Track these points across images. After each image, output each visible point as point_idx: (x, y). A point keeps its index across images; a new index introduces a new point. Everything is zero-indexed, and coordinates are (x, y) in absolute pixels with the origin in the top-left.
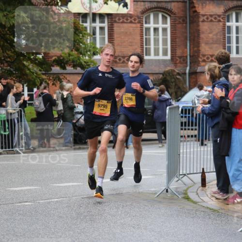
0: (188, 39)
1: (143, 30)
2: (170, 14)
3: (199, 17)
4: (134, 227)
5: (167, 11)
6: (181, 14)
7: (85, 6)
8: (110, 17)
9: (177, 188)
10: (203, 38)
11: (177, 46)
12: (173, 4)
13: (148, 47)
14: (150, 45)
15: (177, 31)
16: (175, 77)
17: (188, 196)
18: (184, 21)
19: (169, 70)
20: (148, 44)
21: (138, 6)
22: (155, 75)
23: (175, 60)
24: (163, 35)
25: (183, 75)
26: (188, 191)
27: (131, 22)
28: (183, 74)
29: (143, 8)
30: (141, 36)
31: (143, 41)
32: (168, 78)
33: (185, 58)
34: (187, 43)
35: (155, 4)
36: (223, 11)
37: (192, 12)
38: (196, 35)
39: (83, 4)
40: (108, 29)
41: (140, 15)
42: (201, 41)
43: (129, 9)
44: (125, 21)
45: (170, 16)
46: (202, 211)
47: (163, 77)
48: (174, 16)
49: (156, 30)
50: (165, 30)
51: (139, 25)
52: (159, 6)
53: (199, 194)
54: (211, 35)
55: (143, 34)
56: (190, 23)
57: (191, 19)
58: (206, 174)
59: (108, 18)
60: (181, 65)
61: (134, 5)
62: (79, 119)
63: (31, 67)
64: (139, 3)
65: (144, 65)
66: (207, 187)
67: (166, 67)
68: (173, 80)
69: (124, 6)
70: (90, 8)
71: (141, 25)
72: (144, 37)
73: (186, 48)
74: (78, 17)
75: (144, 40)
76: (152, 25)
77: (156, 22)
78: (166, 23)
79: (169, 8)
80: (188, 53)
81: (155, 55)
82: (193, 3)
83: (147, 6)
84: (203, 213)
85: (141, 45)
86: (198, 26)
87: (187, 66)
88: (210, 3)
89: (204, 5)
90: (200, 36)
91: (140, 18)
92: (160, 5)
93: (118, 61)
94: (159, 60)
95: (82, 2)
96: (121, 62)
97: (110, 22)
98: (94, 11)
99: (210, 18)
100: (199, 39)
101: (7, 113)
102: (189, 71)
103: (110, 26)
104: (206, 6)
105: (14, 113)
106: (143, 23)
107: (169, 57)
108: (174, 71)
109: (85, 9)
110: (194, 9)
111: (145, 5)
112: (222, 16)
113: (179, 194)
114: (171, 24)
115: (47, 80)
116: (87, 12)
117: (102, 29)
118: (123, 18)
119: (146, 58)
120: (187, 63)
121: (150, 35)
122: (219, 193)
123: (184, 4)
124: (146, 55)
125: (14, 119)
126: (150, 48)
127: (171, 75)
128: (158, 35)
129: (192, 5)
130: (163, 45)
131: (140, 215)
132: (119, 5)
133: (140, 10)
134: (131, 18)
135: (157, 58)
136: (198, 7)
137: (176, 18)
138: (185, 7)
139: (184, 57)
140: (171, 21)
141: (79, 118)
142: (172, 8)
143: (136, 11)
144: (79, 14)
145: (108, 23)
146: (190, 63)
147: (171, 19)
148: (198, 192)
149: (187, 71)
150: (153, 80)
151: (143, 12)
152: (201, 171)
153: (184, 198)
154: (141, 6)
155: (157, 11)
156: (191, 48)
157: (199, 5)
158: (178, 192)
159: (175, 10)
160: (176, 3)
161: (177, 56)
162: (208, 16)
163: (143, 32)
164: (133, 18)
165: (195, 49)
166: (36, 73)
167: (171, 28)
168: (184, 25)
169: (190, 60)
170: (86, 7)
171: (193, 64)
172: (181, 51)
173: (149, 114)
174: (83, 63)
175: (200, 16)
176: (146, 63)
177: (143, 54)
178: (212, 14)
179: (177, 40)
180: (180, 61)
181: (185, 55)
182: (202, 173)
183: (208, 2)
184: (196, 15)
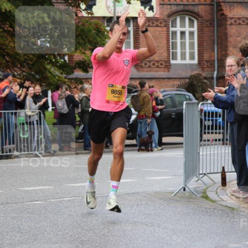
0: (216, 42)
1: (169, 34)
2: (197, 17)
5: (194, 15)
6: (208, 17)
7: (110, 10)
8: (135, 21)
9: (196, 188)
10: (231, 42)
11: (204, 50)
12: (200, 7)
13: (174, 51)
14: (176, 49)
15: (204, 35)
16: (202, 81)
17: (207, 195)
18: (212, 24)
19: (196, 74)
20: (174, 48)
21: (164, 10)
22: (181, 80)
23: (202, 64)
24: (190, 39)
25: (210, 80)
26: (207, 190)
27: (157, 26)
28: (210, 78)
29: (169, 11)
30: (167, 40)
31: (169, 45)
32: (195, 82)
33: (213, 62)
34: (214, 46)
35: (182, 7)
37: (220, 16)
38: (224, 38)
39: (108, 7)
40: (134, 33)
41: (166, 19)
42: (228, 44)
43: (155, 12)
44: (151, 24)
45: (197, 19)
46: (220, 210)
47: (190, 81)
48: (201, 19)
49: (183, 33)
50: (191, 33)
51: (165, 29)
52: (185, 9)
53: (218, 193)
54: (239, 39)
55: (169, 38)
56: (217, 27)
57: (219, 22)
58: (226, 173)
59: (133, 22)
60: (209, 69)
61: (160, 8)
63: (52, 70)
64: (165, 6)
65: (170, 70)
66: (227, 186)
67: (193, 71)
68: (200, 84)
69: (149, 10)
70: (115, 11)
71: (167, 29)
72: (171, 41)
73: (214, 52)
74: (103, 20)
75: (171, 44)
76: (178, 29)
77: (183, 25)
78: (193, 27)
79: (196, 11)
80: (216, 57)
81: (182, 59)
82: (221, 5)
83: (173, 9)
84: (221, 211)
85: (167, 49)
86: (226, 29)
87: (214, 71)
88: (238, 6)
89: (232, 7)
90: (228, 40)
91: (167, 22)
92: (187, 8)
93: (143, 65)
94: (185, 65)
95: (106, 5)
96: (147, 66)
97: (136, 26)
98: (119, 15)
99: (238, 22)
100: (227, 43)
101: (26, 115)
102: (217, 75)
103: (135, 30)
104: (233, 9)
105: (33, 115)
106: (169, 27)
107: (196, 61)
108: (201, 75)
109: (110, 12)
110: (221, 12)
111: (171, 8)
113: (198, 194)
114: (198, 27)
115: (69, 83)
116: (112, 15)
118: (149, 22)
119: (172, 62)
120: (214, 67)
121: (176, 39)
122: (239, 192)
123: (211, 6)
124: (173, 59)
125: (33, 122)
126: (176, 53)
127: (197, 79)
128: (185, 39)
129: (219, 8)
130: (190, 49)
132: (145, 8)
133: (166, 13)
134: (157, 21)
135: (183, 62)
136: (226, 10)
137: (203, 21)
138: (213, 10)
139: (211, 61)
140: (198, 25)
142: (200, 11)
143: (162, 14)
144: (104, 18)
145: (134, 26)
146: (218, 67)
147: (198, 22)
148: (218, 191)
149: (215, 76)
150: (179, 84)
151: (169, 16)
152: (221, 171)
153: (203, 197)
154: (167, 10)
155: (184, 14)
156: (219, 52)
157: (226, 7)
158: (196, 191)
159: (202, 13)
160: (203, 6)
161: (204, 60)
162: (237, 19)
163: (169, 36)
164: (159, 22)
165: (223, 53)
166: (58, 76)
167: (198, 32)
168: (212, 28)
169: (218, 64)
171: (220, 68)
172: (208, 55)
173: (173, 116)
175: (228, 19)
176: (172, 67)
177: (169, 59)
178: (240, 17)
179: (204, 44)
180: (208, 65)
181: (212, 59)
182: (222, 173)
183: (236, 5)
184: (223, 18)
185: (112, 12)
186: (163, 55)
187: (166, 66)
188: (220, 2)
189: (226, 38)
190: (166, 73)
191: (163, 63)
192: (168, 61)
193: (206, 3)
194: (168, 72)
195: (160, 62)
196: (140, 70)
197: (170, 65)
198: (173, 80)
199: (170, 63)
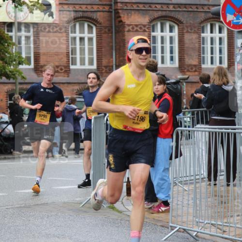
0: (114, 48)
1: (69, 39)
3: (124, 27)
4: (58, 237)
5: (92, 21)
6: (107, 24)
7: (10, 15)
8: (35, 26)
11: (103, 56)
12: (99, 14)
13: (73, 56)
14: (75, 54)
15: (103, 41)
17: (113, 206)
18: (110, 31)
21: (64, 16)
22: (81, 85)
23: (101, 70)
24: (89, 45)
27: (57, 32)
29: (68, 17)
30: (67, 46)
31: (69, 51)
33: (111, 67)
34: (112, 52)
35: (81, 13)
36: (148, 21)
37: (117, 22)
38: (122, 45)
39: (8, 13)
40: (34, 39)
41: (66, 25)
43: (54, 18)
44: (51, 30)
45: (96, 25)
46: (127, 221)
48: (100, 25)
49: (82, 39)
50: (90, 39)
51: (64, 34)
52: (84, 16)
53: (124, 203)
55: (69, 44)
56: (115, 33)
57: (117, 29)
59: (34, 28)
60: (107, 75)
61: (60, 14)
62: (4, 129)
64: (65, 12)
65: (70, 75)
69: (49, 16)
70: (15, 17)
71: (67, 35)
72: (70, 46)
73: (112, 57)
74: (3, 26)
75: (70, 49)
76: (78, 35)
77: (82, 31)
78: (92, 33)
79: (95, 18)
80: (114, 63)
81: (81, 65)
82: (118, 13)
85: (67, 55)
86: (124, 36)
88: (135, 13)
89: (130, 15)
90: (126, 46)
91: (66, 28)
92: (86, 15)
94: (85, 70)
95: (7, 11)
97: (36, 32)
98: (20, 20)
99: (135, 28)
100: (125, 49)
103: (35, 35)
104: (131, 16)
106: (68, 33)
107: (95, 67)
109: (10, 18)
110: (119, 19)
111: (71, 15)
112: (147, 26)
114: (97, 33)
116: (12, 21)
117: (28, 38)
118: (49, 28)
119: (72, 67)
121: (75, 45)
123: (109, 13)
124: (72, 64)
126: (76, 58)
128: (84, 45)
129: (117, 15)
130: (89, 54)
131: (65, 225)
132: (45, 14)
133: (66, 19)
134: (57, 27)
135: (83, 67)
136: (124, 17)
137: (102, 28)
138: (111, 16)
140: (96, 31)
141: (4, 127)
142: (98, 17)
143: (61, 20)
144: (4, 23)
145: (34, 32)
147: (97, 29)
148: (123, 201)
150: (79, 89)
151: (69, 22)
152: (127, 180)
153: (109, 207)
155: (82, 20)
156: (117, 58)
157: (124, 14)
159: (100, 20)
160: (101, 13)
161: (103, 65)
162: (134, 26)
163: (69, 42)
164: (59, 28)
167: (97, 38)
168: (110, 34)
170: (12, 16)
172: (107, 61)
174: (8, 73)
175: (126, 26)
176: (72, 72)
177: (69, 64)
178: (137, 24)
179: (103, 50)
180: (106, 71)
181: (111, 64)
182: (127, 182)
183: (133, 12)
184: (121, 25)
185: (13, 18)
186: (62, 60)
187: (66, 71)
188: (118, 9)
189: (124, 44)
190: (66, 78)
191: (63, 68)
192: (67, 66)
193: (104, 10)
194: (68, 77)
195: (60, 67)
196: (39, 75)
197: (69, 70)
198: (73, 84)
199: (69, 68)
